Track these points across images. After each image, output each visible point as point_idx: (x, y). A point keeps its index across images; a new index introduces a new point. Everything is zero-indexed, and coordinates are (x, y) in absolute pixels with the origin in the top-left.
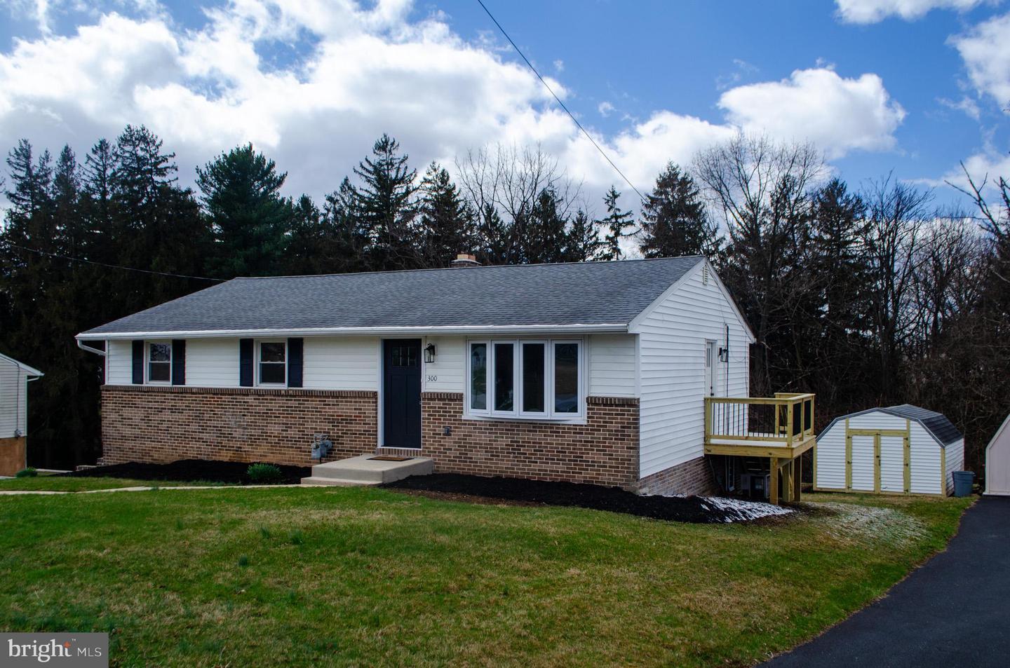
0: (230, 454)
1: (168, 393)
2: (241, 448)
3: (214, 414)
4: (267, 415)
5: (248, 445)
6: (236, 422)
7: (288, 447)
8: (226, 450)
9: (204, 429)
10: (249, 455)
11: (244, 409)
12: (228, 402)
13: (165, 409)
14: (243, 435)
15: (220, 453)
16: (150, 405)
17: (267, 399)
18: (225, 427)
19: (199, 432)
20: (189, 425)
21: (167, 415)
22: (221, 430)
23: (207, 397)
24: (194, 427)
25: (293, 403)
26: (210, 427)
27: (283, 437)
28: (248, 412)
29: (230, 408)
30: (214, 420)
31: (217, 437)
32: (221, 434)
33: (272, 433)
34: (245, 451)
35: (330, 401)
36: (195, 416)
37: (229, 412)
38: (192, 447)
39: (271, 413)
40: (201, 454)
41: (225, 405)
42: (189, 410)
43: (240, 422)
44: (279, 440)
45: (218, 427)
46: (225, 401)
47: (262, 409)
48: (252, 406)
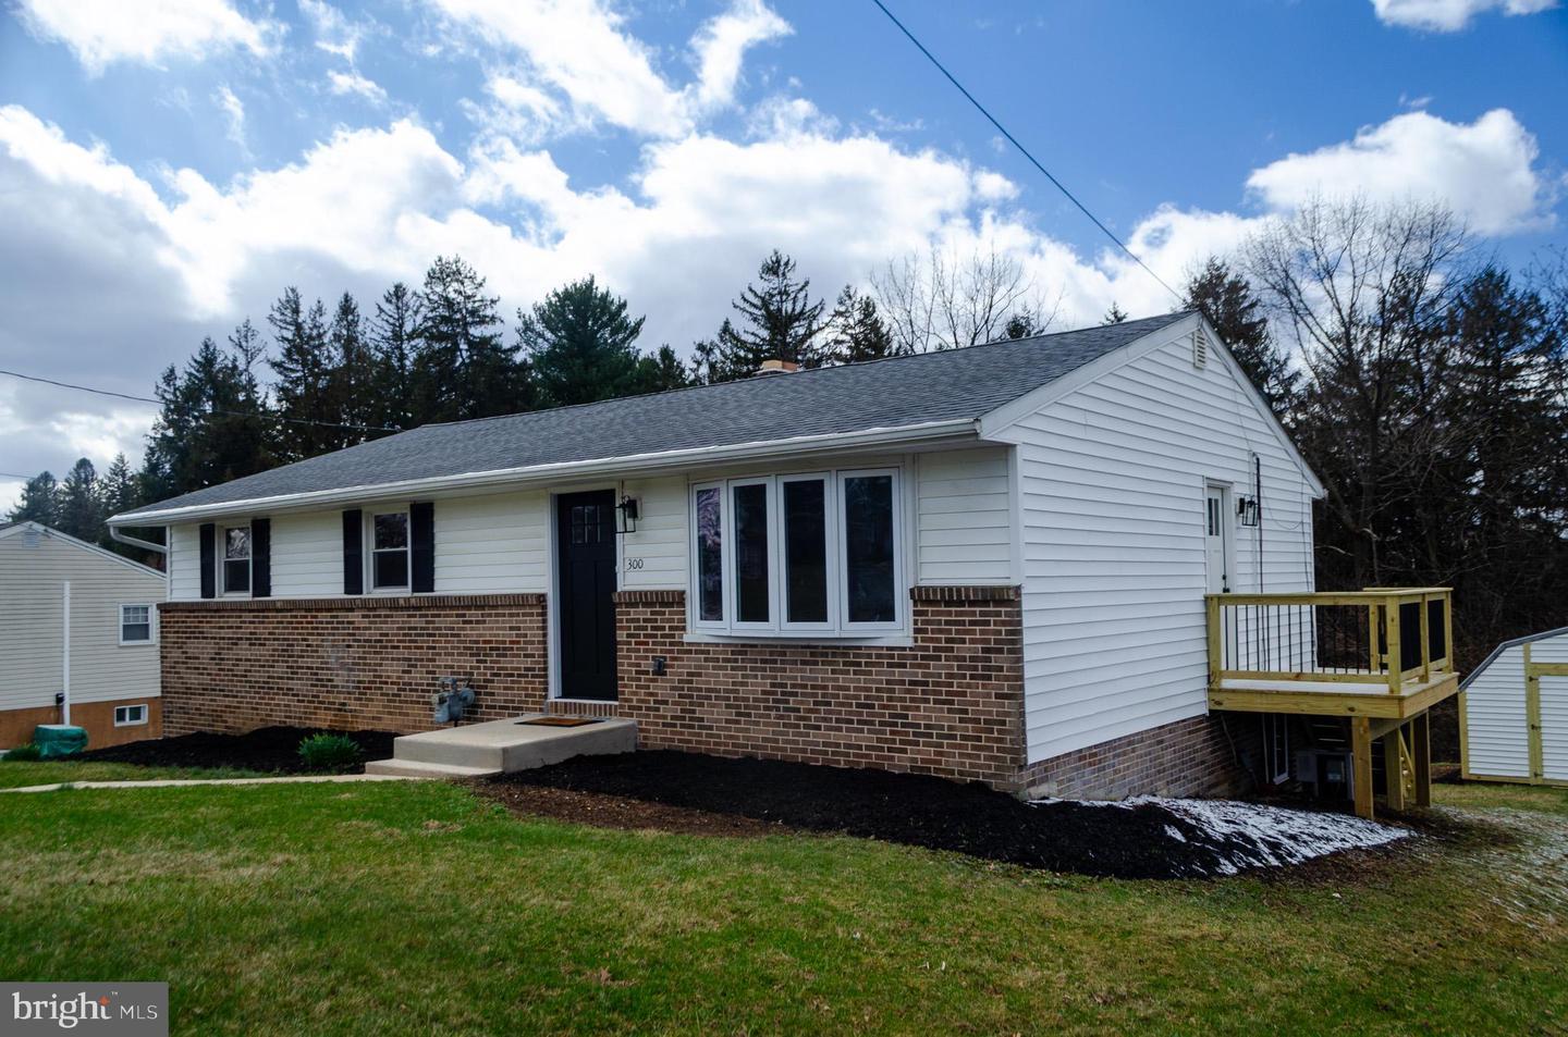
0: (330, 716)
1: (245, 611)
2: (344, 704)
3: (308, 646)
4: (381, 645)
5: (356, 699)
6: (338, 658)
7: (412, 702)
8: (326, 709)
9: (294, 671)
10: (357, 717)
11: (349, 634)
12: (327, 623)
13: (241, 639)
14: (348, 681)
15: (315, 714)
16: (224, 633)
17: (379, 616)
18: (323, 669)
19: (288, 678)
20: (273, 667)
21: (244, 650)
22: (316, 674)
23: (296, 617)
24: (280, 669)
25: (417, 622)
26: (302, 668)
27: (404, 684)
28: (355, 641)
29: (329, 634)
30: (308, 657)
31: (312, 685)
32: (318, 680)
33: (388, 677)
34: (351, 711)
35: (473, 614)
36: (283, 650)
37: (327, 640)
38: (278, 705)
39: (387, 641)
40: (290, 717)
41: (323, 628)
42: (274, 639)
43: (343, 658)
44: (399, 690)
45: (312, 668)
46: (322, 623)
47: (373, 634)
48: (359, 628)
